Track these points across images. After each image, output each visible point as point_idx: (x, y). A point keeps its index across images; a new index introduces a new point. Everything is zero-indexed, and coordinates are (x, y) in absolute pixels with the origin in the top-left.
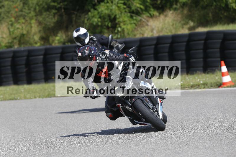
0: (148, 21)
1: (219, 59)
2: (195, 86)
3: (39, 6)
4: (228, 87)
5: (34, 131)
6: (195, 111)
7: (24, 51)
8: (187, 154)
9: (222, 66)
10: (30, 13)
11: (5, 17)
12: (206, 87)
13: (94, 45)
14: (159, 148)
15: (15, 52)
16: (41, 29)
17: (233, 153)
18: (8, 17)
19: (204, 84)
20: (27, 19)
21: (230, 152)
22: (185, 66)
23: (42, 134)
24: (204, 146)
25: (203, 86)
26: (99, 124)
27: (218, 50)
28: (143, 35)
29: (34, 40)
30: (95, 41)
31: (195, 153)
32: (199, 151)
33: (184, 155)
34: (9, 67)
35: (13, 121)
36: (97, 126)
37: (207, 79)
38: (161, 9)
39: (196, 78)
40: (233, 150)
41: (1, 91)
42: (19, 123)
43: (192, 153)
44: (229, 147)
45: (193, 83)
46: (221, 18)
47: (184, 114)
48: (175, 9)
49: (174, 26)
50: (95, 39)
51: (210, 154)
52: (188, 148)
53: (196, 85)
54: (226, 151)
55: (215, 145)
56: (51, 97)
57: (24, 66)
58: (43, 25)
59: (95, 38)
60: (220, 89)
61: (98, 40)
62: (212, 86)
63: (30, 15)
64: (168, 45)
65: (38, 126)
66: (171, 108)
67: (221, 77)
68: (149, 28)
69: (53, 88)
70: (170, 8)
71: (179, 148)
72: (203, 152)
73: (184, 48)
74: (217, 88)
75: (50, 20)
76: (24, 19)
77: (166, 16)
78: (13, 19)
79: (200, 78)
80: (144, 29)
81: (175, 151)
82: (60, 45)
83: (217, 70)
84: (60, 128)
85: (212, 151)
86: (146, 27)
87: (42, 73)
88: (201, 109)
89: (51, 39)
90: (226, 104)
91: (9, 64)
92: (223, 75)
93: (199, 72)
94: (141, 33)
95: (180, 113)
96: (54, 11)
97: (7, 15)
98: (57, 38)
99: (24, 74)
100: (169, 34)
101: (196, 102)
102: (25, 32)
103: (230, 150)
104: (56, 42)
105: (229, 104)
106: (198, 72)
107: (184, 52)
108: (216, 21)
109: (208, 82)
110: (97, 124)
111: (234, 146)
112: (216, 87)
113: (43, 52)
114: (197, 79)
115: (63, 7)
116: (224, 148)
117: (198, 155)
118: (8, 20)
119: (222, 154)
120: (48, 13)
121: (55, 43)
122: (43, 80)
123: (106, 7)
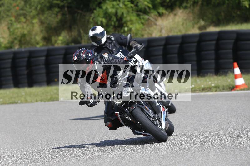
0: (156, 20)
1: (232, 61)
2: (206, 89)
3: (41, 4)
4: (241, 90)
5: (36, 137)
6: (207, 115)
7: (25, 52)
8: (198, 161)
9: (235, 68)
10: (31, 12)
11: (5, 16)
12: (218, 90)
13: (111, 45)
14: (168, 155)
15: (15, 53)
16: (44, 29)
17: (247, 160)
18: (8, 15)
19: (216, 87)
20: (28, 18)
21: (243, 159)
22: (196, 68)
23: (44, 140)
24: (215, 153)
25: (214, 89)
26: (105, 130)
27: (231, 51)
28: (151, 34)
29: (36, 40)
30: (113, 41)
31: (207, 160)
32: (211, 158)
33: (194, 162)
34: (9, 69)
35: (13, 126)
36: (103, 131)
37: (219, 81)
38: (171, 7)
39: (208, 80)
40: (247, 157)
41: (1, 94)
42: (20, 128)
43: (203, 160)
44: (243, 154)
45: (204, 85)
46: (234, 17)
47: (194, 118)
48: (186, 8)
49: (185, 25)
50: (113, 39)
51: (222, 162)
52: (198, 154)
53: (208, 88)
54: (239, 158)
55: (227, 152)
56: (53, 101)
57: (25, 68)
58: (46, 25)
59: (113, 37)
60: (233, 92)
61: (116, 40)
62: (224, 89)
63: (32, 14)
64: (178, 46)
65: (40, 131)
66: (181, 113)
67: (234, 79)
68: (158, 27)
69: (55, 91)
70: (180, 6)
71: (189, 155)
72: (215, 159)
73: (194, 49)
74: (230, 91)
75: (52, 19)
76: (25, 18)
77: (175, 15)
78: (13, 19)
79: (211, 80)
80: (152, 29)
81: (185, 158)
82: (63, 46)
83: (229, 72)
84: (63, 134)
85: (225, 158)
86: (155, 26)
87: (45, 75)
88: (213, 114)
89: (53, 39)
90: (239, 108)
91: (9, 65)
92: (236, 77)
93: (211, 75)
94: (149, 33)
95: (191, 117)
96: (57, 10)
97: (7, 13)
98: (61, 38)
99: (26, 76)
100: (179, 34)
101: (208, 106)
102: (26, 32)
103: (244, 157)
104: (59, 42)
105: (242, 108)
106: (209, 74)
107: (194, 53)
108: (229, 20)
109: (220, 84)
110: (103, 129)
111: (247, 152)
112: (228, 90)
113: (45, 53)
114: (209, 82)
115: (66, 5)
116: (237, 155)
117: (210, 162)
118: (8, 19)
119: (235, 161)
120: (50, 12)
121: (58, 44)
122: (45, 83)
123: (111, 6)
